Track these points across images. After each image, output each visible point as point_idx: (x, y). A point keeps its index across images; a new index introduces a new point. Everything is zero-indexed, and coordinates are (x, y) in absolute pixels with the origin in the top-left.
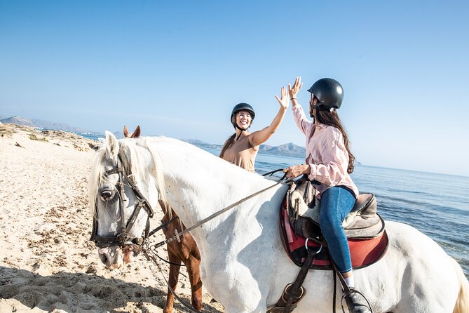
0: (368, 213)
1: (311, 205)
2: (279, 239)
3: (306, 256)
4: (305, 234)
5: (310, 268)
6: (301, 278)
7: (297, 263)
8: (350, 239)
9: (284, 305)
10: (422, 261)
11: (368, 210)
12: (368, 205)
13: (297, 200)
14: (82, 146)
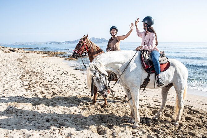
0: (163, 57)
1: (149, 56)
2: (142, 67)
3: (150, 70)
4: (149, 64)
5: (151, 73)
6: (148, 76)
7: (147, 72)
8: (160, 64)
9: (145, 85)
10: (179, 68)
11: (164, 56)
12: (163, 54)
13: (145, 55)
14: (6, 51)
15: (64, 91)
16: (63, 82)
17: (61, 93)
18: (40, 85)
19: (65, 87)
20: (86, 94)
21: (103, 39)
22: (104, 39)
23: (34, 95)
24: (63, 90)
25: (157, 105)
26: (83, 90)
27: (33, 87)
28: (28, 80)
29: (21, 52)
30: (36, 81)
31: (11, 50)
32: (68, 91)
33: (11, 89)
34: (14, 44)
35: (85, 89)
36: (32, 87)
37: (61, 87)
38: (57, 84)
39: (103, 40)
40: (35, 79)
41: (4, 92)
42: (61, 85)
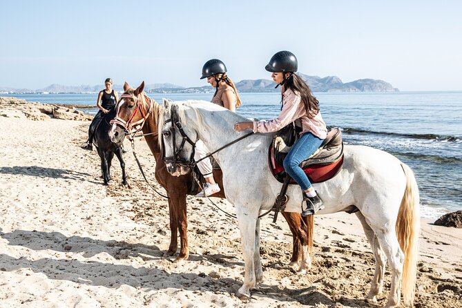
1: (290, 145)
6: (283, 190)
9: (276, 207)
14: (35, 114)
15: (222, 228)
16: (214, 210)
17: (215, 231)
18: (161, 211)
19: (223, 222)
20: (276, 238)
21: (332, 78)
22: (334, 80)
23: (156, 231)
24: (218, 227)
25: (457, 278)
26: (266, 230)
27: (148, 215)
28: (127, 198)
29: (75, 119)
30: (147, 201)
31: (47, 113)
32: (231, 230)
33: (101, 215)
34: (46, 91)
35: (271, 228)
36: (143, 214)
37: (212, 220)
38: (201, 213)
39: (332, 82)
40: (144, 197)
41: (89, 221)
42: (210, 216)
